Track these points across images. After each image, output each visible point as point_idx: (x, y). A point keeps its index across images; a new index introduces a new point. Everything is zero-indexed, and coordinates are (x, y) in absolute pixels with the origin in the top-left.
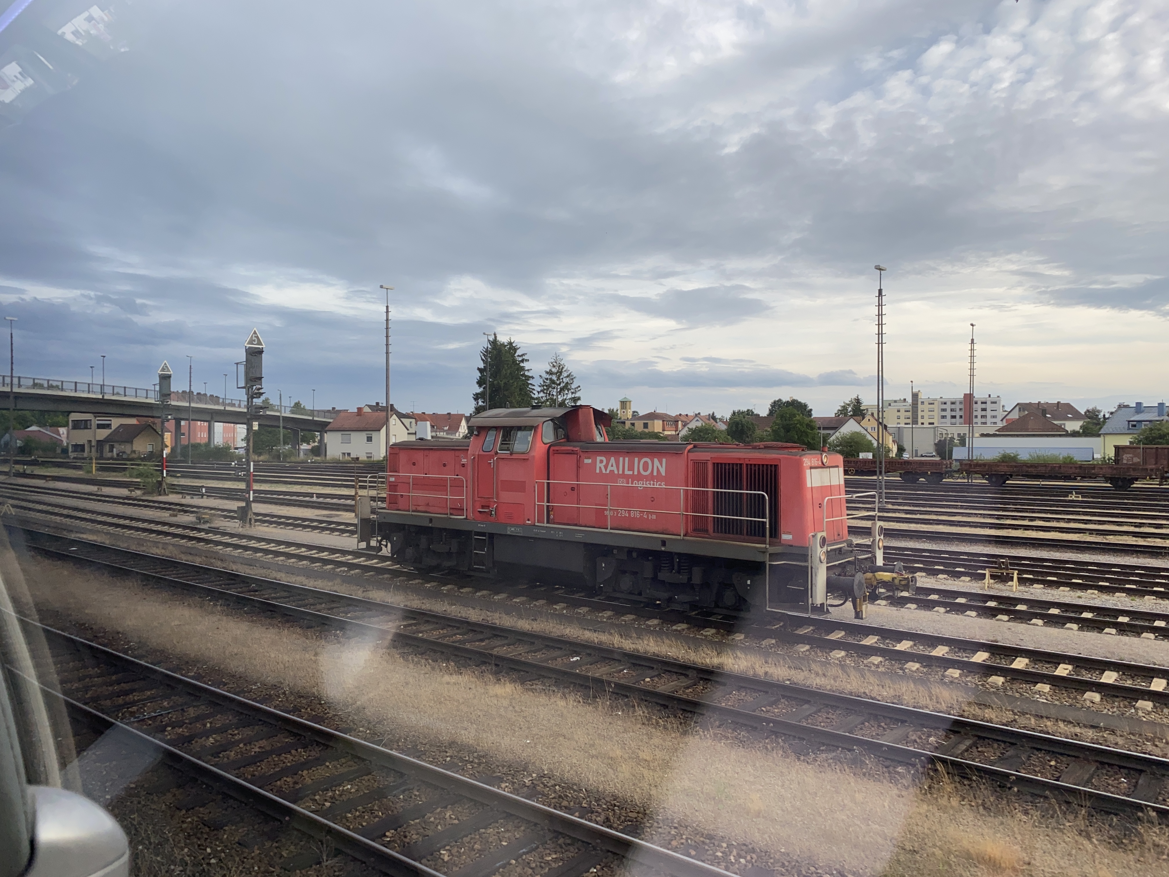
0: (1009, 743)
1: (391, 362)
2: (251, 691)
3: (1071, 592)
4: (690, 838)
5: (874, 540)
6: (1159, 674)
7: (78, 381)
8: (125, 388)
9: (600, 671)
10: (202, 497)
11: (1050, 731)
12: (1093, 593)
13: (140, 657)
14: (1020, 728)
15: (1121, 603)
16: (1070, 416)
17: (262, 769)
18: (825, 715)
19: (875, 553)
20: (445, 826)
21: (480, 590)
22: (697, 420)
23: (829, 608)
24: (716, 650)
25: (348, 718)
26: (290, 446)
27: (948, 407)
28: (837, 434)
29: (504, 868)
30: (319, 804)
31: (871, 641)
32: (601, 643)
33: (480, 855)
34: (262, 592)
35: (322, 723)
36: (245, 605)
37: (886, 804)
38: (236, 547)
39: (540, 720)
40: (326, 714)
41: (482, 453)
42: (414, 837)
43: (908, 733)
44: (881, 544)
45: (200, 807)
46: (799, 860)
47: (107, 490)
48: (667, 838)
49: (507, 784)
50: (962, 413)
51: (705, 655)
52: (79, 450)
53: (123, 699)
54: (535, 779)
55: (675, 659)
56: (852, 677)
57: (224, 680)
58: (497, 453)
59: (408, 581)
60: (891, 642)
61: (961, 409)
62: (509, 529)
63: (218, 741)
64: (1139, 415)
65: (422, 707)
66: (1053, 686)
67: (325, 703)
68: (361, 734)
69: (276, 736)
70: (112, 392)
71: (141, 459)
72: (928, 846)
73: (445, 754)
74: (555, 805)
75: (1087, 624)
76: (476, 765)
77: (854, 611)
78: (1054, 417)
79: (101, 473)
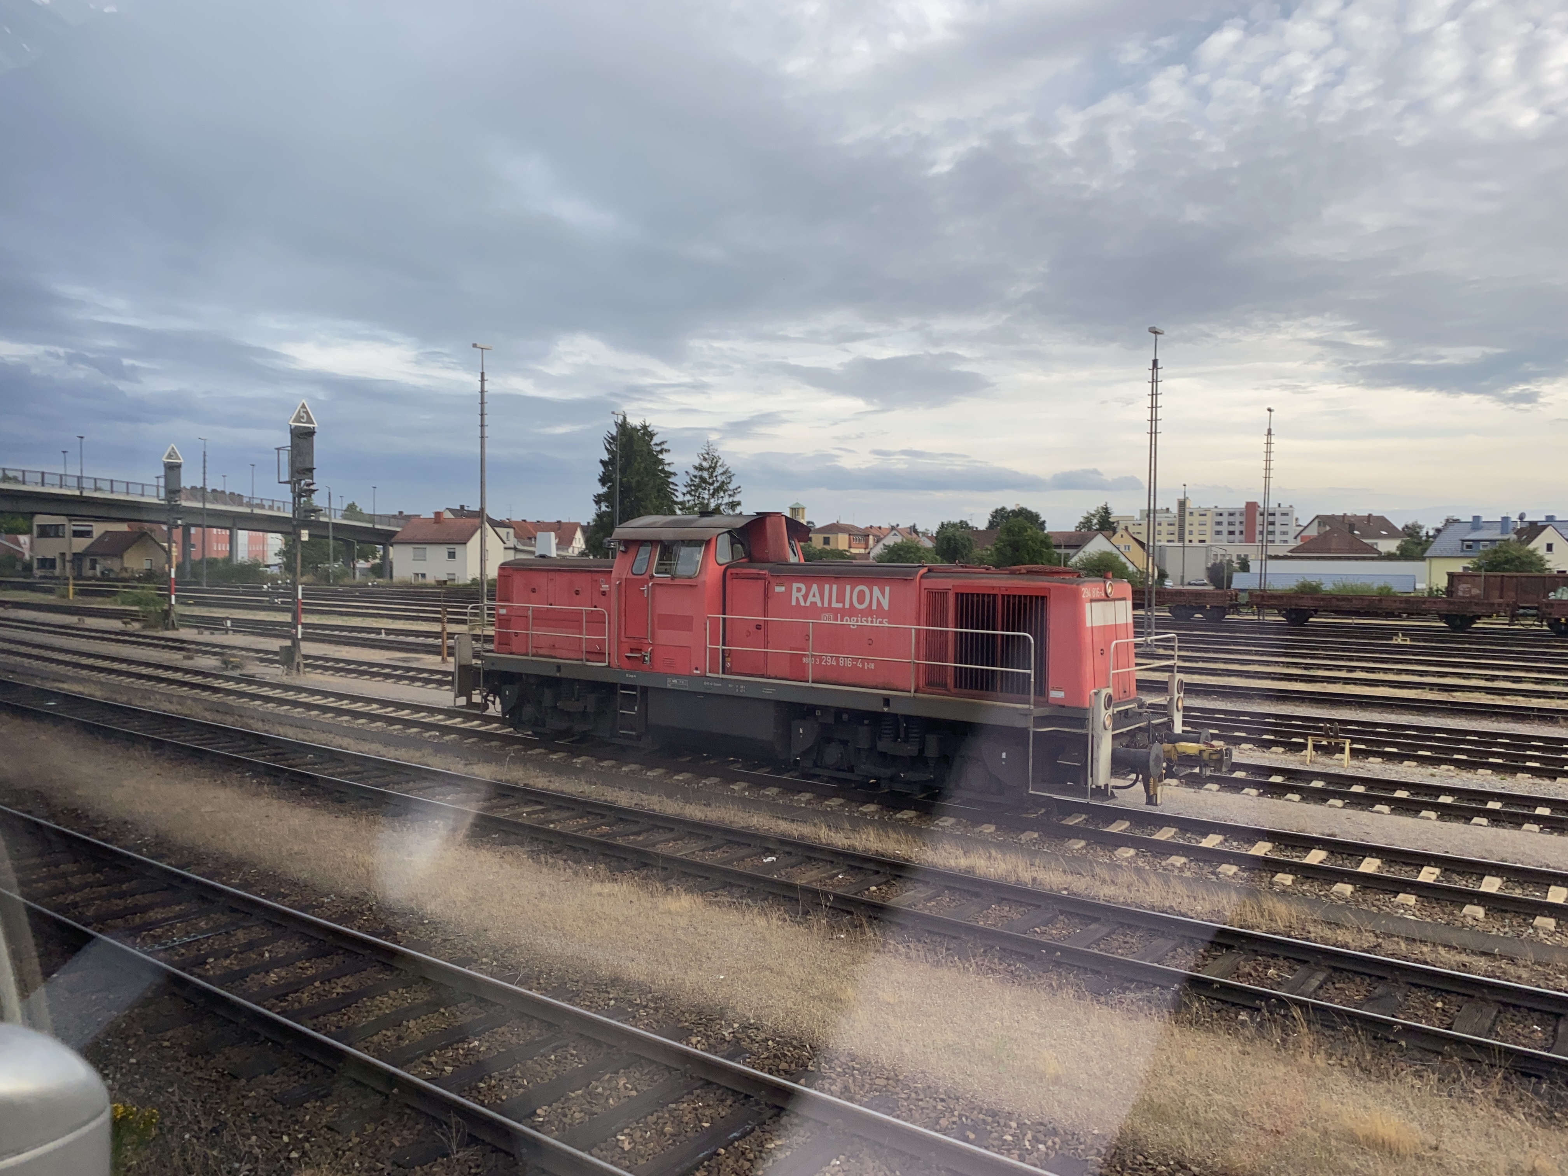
0: (1376, 976)
1: (487, 450)
2: (322, 906)
3: (1420, 769)
4: (963, 1115)
5: (1171, 699)
6: (1555, 880)
7: (45, 471)
8: (112, 481)
9: (807, 877)
10: (227, 633)
11: (1429, 960)
12: (1449, 770)
13: (160, 857)
14: (1387, 955)
15: (1489, 783)
16: (1384, 533)
17: (349, 1018)
18: (1121, 938)
19: (1172, 716)
20: (620, 1099)
21: (627, 763)
22: (895, 535)
23: (1115, 791)
24: (962, 848)
25: (463, 944)
26: (342, 564)
27: (1225, 519)
28: (1081, 554)
29: (709, 1161)
30: (436, 1069)
31: (1166, 834)
32: (802, 837)
33: (674, 1142)
34: (324, 766)
35: (429, 952)
36: (302, 784)
37: (1228, 1065)
38: (281, 702)
39: (735, 947)
40: (432, 938)
41: (630, 576)
42: (578, 1115)
43: (1238, 963)
44: (1180, 705)
45: (267, 1074)
46: (1120, 1145)
47: (91, 622)
48: (933, 1115)
49: (699, 1038)
50: (1242, 528)
51: (947, 855)
52: (47, 565)
53: (141, 918)
54: (738, 1031)
55: (907, 860)
56: (1152, 885)
57: (282, 890)
58: (652, 577)
59: (525, 750)
60: (1193, 836)
61: (1241, 523)
62: (669, 680)
63: (283, 978)
64: (1477, 533)
65: (567, 928)
66: (1419, 896)
67: (429, 922)
68: (484, 967)
69: (365, 970)
70: (93, 487)
71: (139, 580)
72: (1296, 1125)
73: (607, 995)
74: (770, 1069)
75: (1445, 812)
76: (652, 1011)
77: (1146, 795)
78: (1364, 535)
79: (81, 598)
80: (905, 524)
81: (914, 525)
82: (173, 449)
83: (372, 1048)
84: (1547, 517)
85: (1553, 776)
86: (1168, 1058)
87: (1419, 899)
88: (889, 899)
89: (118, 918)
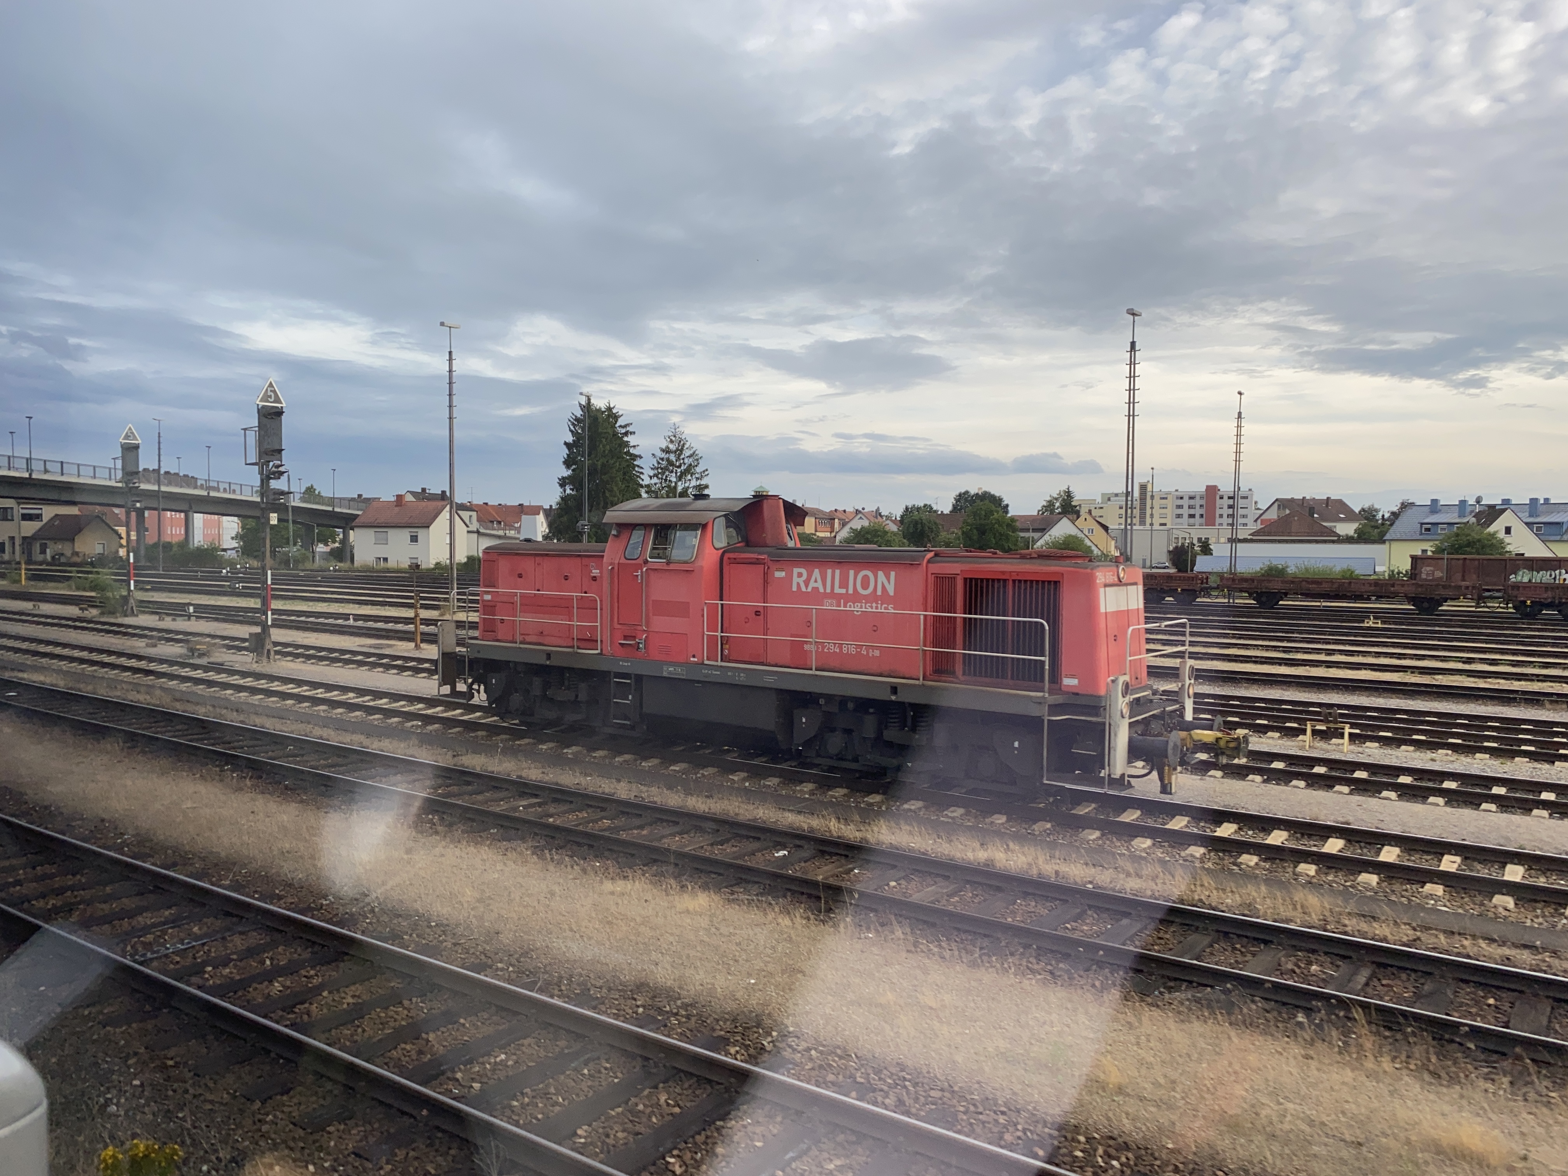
0: (1422, 971)
2: (321, 909)
3: (1418, 753)
4: (1028, 1129)
5: (1183, 685)
8: (62, 463)
9: (823, 872)
10: (189, 619)
11: (1471, 954)
12: (1447, 755)
13: (143, 857)
14: (1428, 950)
15: (1489, 767)
16: (1342, 516)
17: (364, 1031)
19: (1183, 703)
20: (663, 1117)
21: (621, 753)
22: (861, 518)
23: (1131, 780)
25: (475, 948)
26: (301, 547)
27: (1186, 502)
28: (1047, 537)
30: (463, 1087)
31: (1179, 823)
32: (812, 830)
34: (305, 758)
35: (439, 957)
37: (1293, 1070)
38: (254, 691)
39: (761, 949)
40: (442, 942)
41: (623, 561)
43: (1280, 959)
44: (1191, 691)
45: (282, 1095)
46: (1197, 1160)
47: (47, 608)
48: (995, 1130)
49: (738, 1048)
50: (1203, 511)
51: (963, 847)
53: (130, 924)
55: (924, 854)
57: (277, 892)
58: (646, 562)
59: (512, 740)
60: (1207, 825)
61: (1201, 506)
62: (665, 668)
63: (288, 987)
64: (1435, 516)
65: (583, 929)
66: (1446, 886)
67: (437, 925)
68: (499, 973)
69: (374, 978)
70: (43, 469)
72: (1377, 1136)
73: (634, 1002)
74: (817, 1081)
75: (1454, 797)
76: (684, 1020)
77: (1159, 783)
78: (1323, 518)
79: (32, 583)
80: (870, 508)
81: (878, 509)
82: (130, 429)
84: (1503, 500)
85: (1551, 759)
86: (1230, 1064)
87: (1447, 889)
88: (911, 896)
89: (105, 923)
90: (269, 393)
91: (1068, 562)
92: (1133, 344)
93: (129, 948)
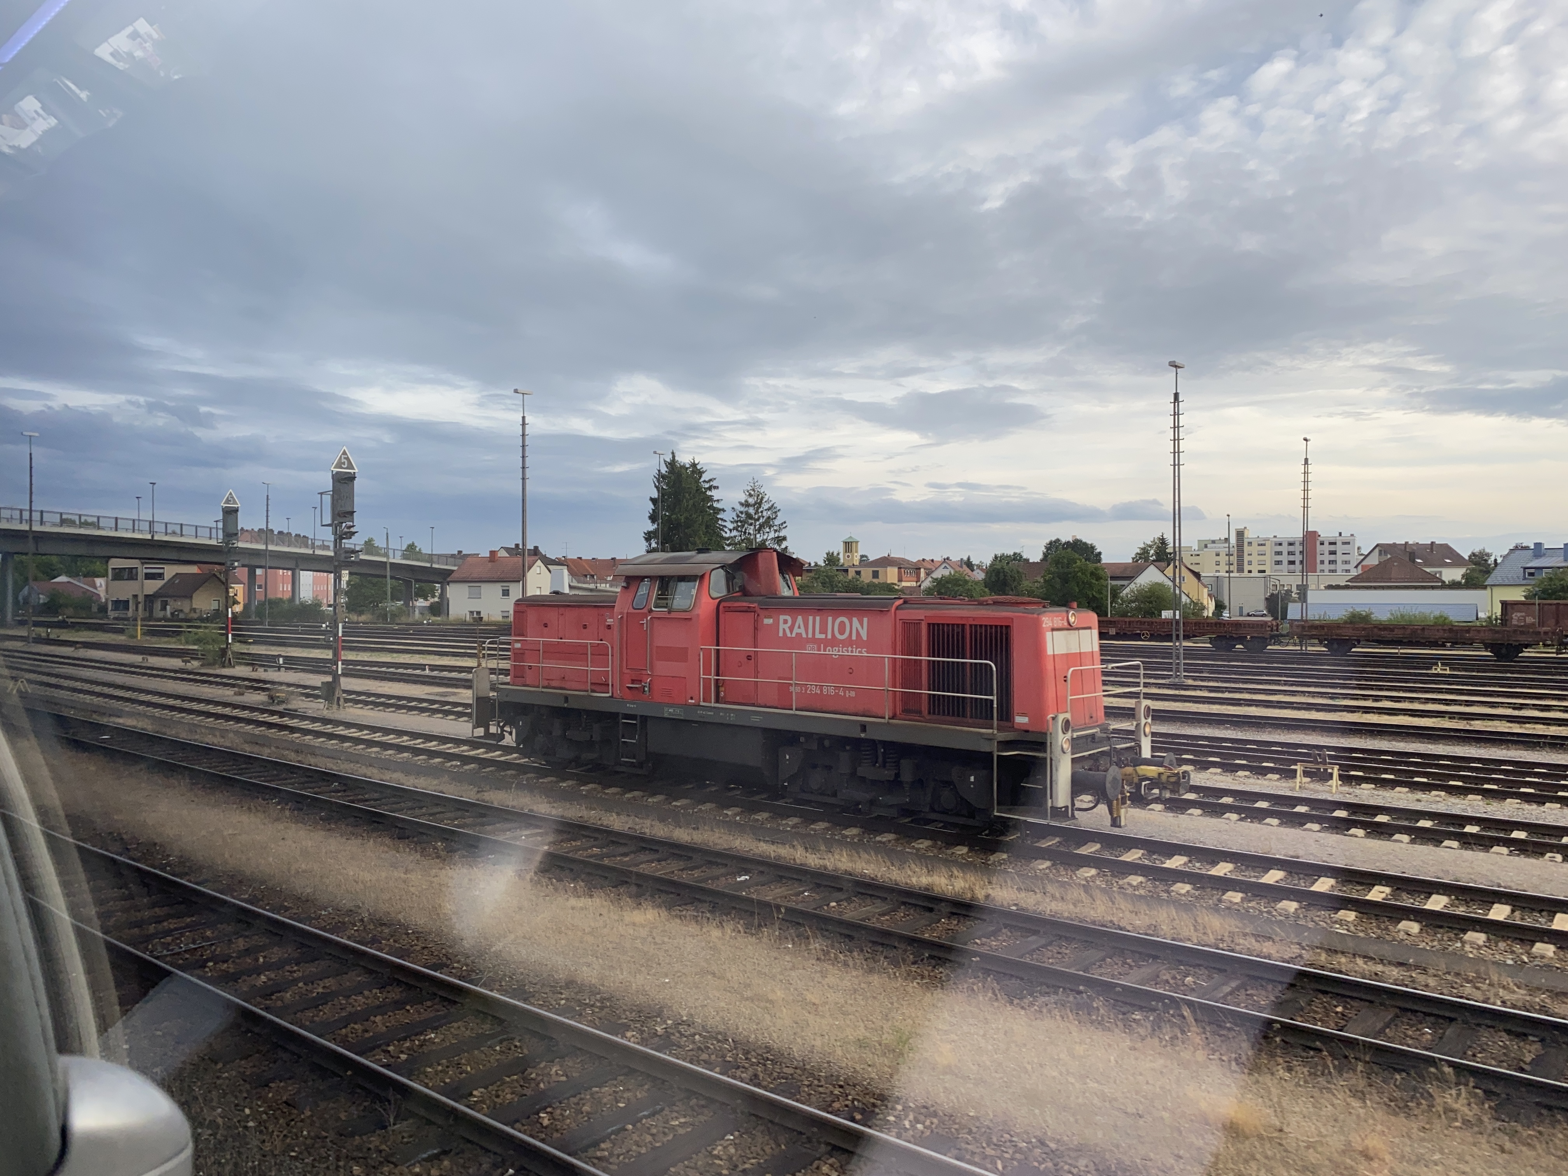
0: (1289, 984)
2: (319, 918)
3: (1409, 795)
4: (856, 1099)
5: (1138, 725)
6: (1500, 899)
7: (119, 516)
8: (181, 525)
9: (773, 894)
10: (279, 670)
11: (1344, 970)
12: (1438, 796)
14: (1305, 966)
15: (1473, 808)
16: (1448, 561)
17: (324, 1013)
18: (1056, 949)
19: (1140, 741)
20: (550, 1083)
21: (631, 790)
22: (945, 567)
23: (1076, 812)
24: (927, 867)
25: (440, 951)
26: (402, 602)
27: (1285, 549)
28: (1132, 586)
30: (393, 1057)
31: (1133, 856)
32: (779, 857)
33: (589, 1118)
34: (346, 794)
35: (406, 958)
36: (322, 810)
37: (1112, 1058)
38: (318, 734)
39: (686, 954)
40: (412, 946)
41: (632, 611)
42: (509, 1096)
43: (1160, 971)
44: (1147, 730)
45: (241, 1059)
46: (991, 1125)
47: (154, 661)
48: (828, 1099)
49: (634, 1033)
50: (1301, 557)
51: (911, 874)
52: (121, 607)
53: (157, 927)
54: (670, 1028)
55: (873, 879)
56: (1098, 902)
57: (286, 904)
58: (651, 611)
59: (538, 778)
60: (1159, 858)
61: (1301, 552)
62: (666, 709)
63: (272, 979)
64: (1537, 561)
65: (536, 937)
66: (1360, 913)
67: (413, 932)
68: (453, 971)
69: (347, 974)
70: (164, 531)
71: (202, 620)
72: (1157, 1110)
73: (560, 996)
74: (692, 1059)
75: (1420, 835)
76: (597, 1010)
77: (1109, 817)
78: (1427, 564)
79: (148, 638)
80: (955, 558)
81: (969, 559)
82: (231, 494)
83: (338, 1040)
87: (1360, 915)
88: (846, 915)
90: (343, 460)
91: (1022, 607)
92: (1176, 396)
93: (150, 947)
